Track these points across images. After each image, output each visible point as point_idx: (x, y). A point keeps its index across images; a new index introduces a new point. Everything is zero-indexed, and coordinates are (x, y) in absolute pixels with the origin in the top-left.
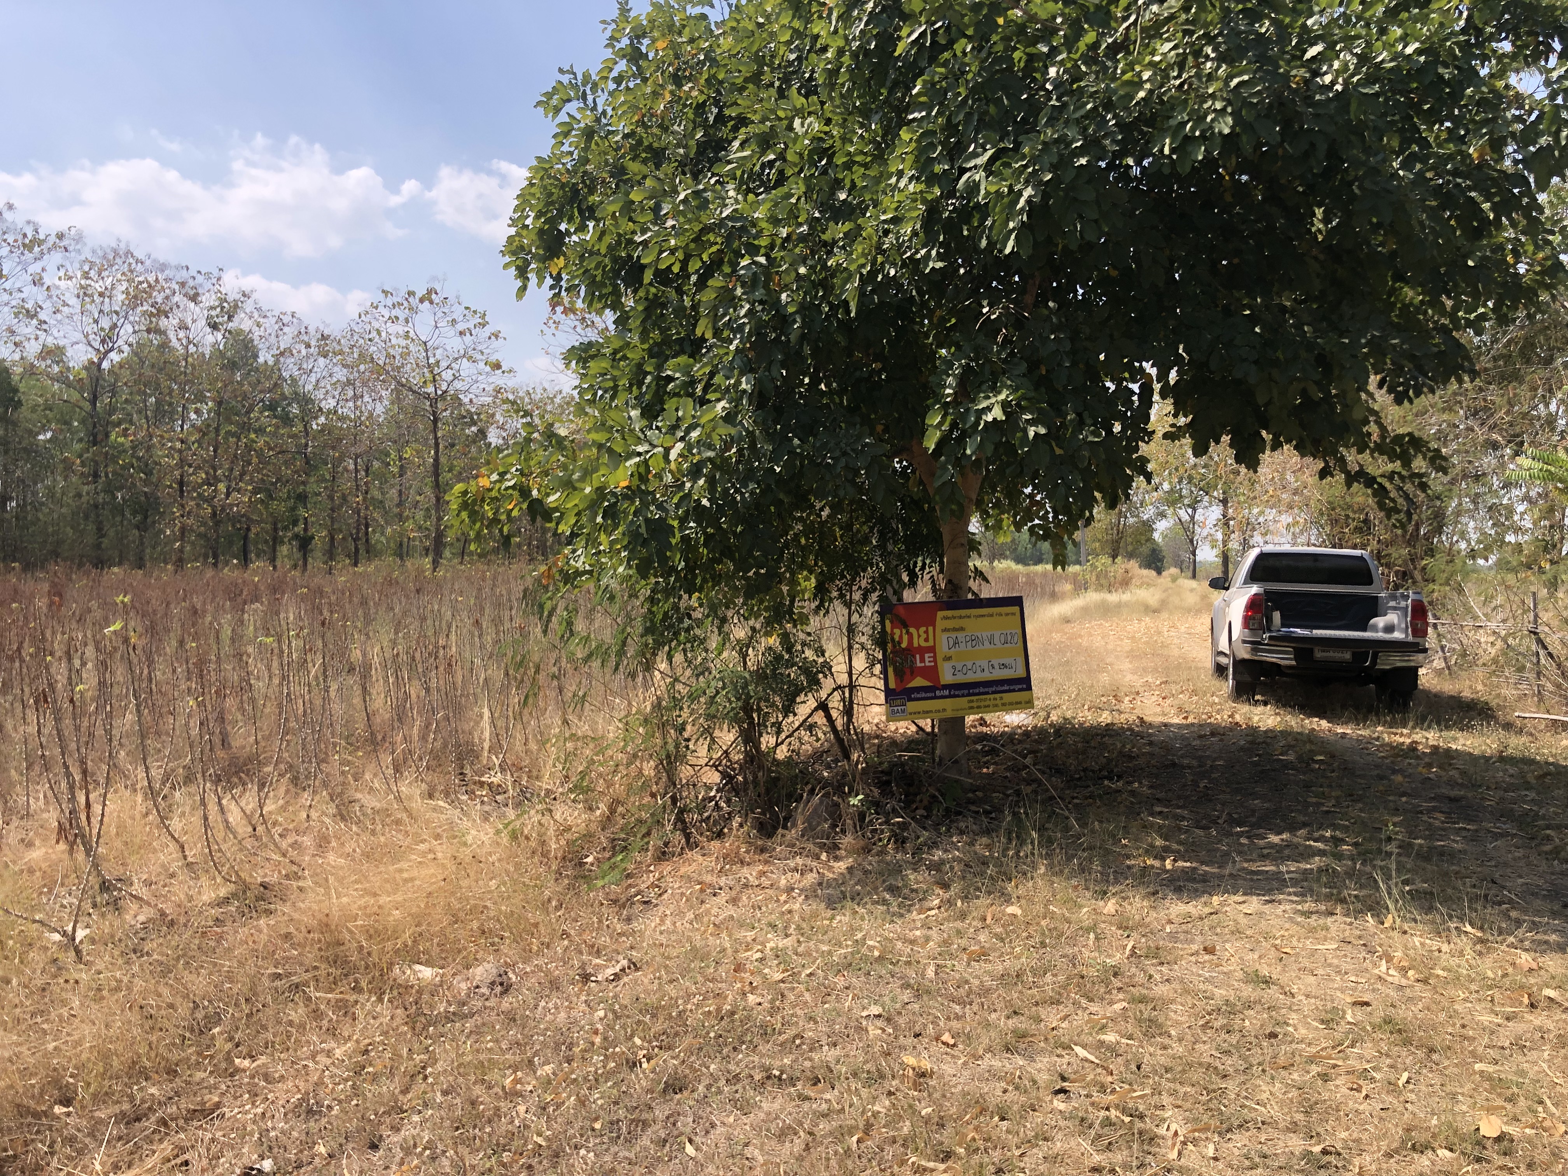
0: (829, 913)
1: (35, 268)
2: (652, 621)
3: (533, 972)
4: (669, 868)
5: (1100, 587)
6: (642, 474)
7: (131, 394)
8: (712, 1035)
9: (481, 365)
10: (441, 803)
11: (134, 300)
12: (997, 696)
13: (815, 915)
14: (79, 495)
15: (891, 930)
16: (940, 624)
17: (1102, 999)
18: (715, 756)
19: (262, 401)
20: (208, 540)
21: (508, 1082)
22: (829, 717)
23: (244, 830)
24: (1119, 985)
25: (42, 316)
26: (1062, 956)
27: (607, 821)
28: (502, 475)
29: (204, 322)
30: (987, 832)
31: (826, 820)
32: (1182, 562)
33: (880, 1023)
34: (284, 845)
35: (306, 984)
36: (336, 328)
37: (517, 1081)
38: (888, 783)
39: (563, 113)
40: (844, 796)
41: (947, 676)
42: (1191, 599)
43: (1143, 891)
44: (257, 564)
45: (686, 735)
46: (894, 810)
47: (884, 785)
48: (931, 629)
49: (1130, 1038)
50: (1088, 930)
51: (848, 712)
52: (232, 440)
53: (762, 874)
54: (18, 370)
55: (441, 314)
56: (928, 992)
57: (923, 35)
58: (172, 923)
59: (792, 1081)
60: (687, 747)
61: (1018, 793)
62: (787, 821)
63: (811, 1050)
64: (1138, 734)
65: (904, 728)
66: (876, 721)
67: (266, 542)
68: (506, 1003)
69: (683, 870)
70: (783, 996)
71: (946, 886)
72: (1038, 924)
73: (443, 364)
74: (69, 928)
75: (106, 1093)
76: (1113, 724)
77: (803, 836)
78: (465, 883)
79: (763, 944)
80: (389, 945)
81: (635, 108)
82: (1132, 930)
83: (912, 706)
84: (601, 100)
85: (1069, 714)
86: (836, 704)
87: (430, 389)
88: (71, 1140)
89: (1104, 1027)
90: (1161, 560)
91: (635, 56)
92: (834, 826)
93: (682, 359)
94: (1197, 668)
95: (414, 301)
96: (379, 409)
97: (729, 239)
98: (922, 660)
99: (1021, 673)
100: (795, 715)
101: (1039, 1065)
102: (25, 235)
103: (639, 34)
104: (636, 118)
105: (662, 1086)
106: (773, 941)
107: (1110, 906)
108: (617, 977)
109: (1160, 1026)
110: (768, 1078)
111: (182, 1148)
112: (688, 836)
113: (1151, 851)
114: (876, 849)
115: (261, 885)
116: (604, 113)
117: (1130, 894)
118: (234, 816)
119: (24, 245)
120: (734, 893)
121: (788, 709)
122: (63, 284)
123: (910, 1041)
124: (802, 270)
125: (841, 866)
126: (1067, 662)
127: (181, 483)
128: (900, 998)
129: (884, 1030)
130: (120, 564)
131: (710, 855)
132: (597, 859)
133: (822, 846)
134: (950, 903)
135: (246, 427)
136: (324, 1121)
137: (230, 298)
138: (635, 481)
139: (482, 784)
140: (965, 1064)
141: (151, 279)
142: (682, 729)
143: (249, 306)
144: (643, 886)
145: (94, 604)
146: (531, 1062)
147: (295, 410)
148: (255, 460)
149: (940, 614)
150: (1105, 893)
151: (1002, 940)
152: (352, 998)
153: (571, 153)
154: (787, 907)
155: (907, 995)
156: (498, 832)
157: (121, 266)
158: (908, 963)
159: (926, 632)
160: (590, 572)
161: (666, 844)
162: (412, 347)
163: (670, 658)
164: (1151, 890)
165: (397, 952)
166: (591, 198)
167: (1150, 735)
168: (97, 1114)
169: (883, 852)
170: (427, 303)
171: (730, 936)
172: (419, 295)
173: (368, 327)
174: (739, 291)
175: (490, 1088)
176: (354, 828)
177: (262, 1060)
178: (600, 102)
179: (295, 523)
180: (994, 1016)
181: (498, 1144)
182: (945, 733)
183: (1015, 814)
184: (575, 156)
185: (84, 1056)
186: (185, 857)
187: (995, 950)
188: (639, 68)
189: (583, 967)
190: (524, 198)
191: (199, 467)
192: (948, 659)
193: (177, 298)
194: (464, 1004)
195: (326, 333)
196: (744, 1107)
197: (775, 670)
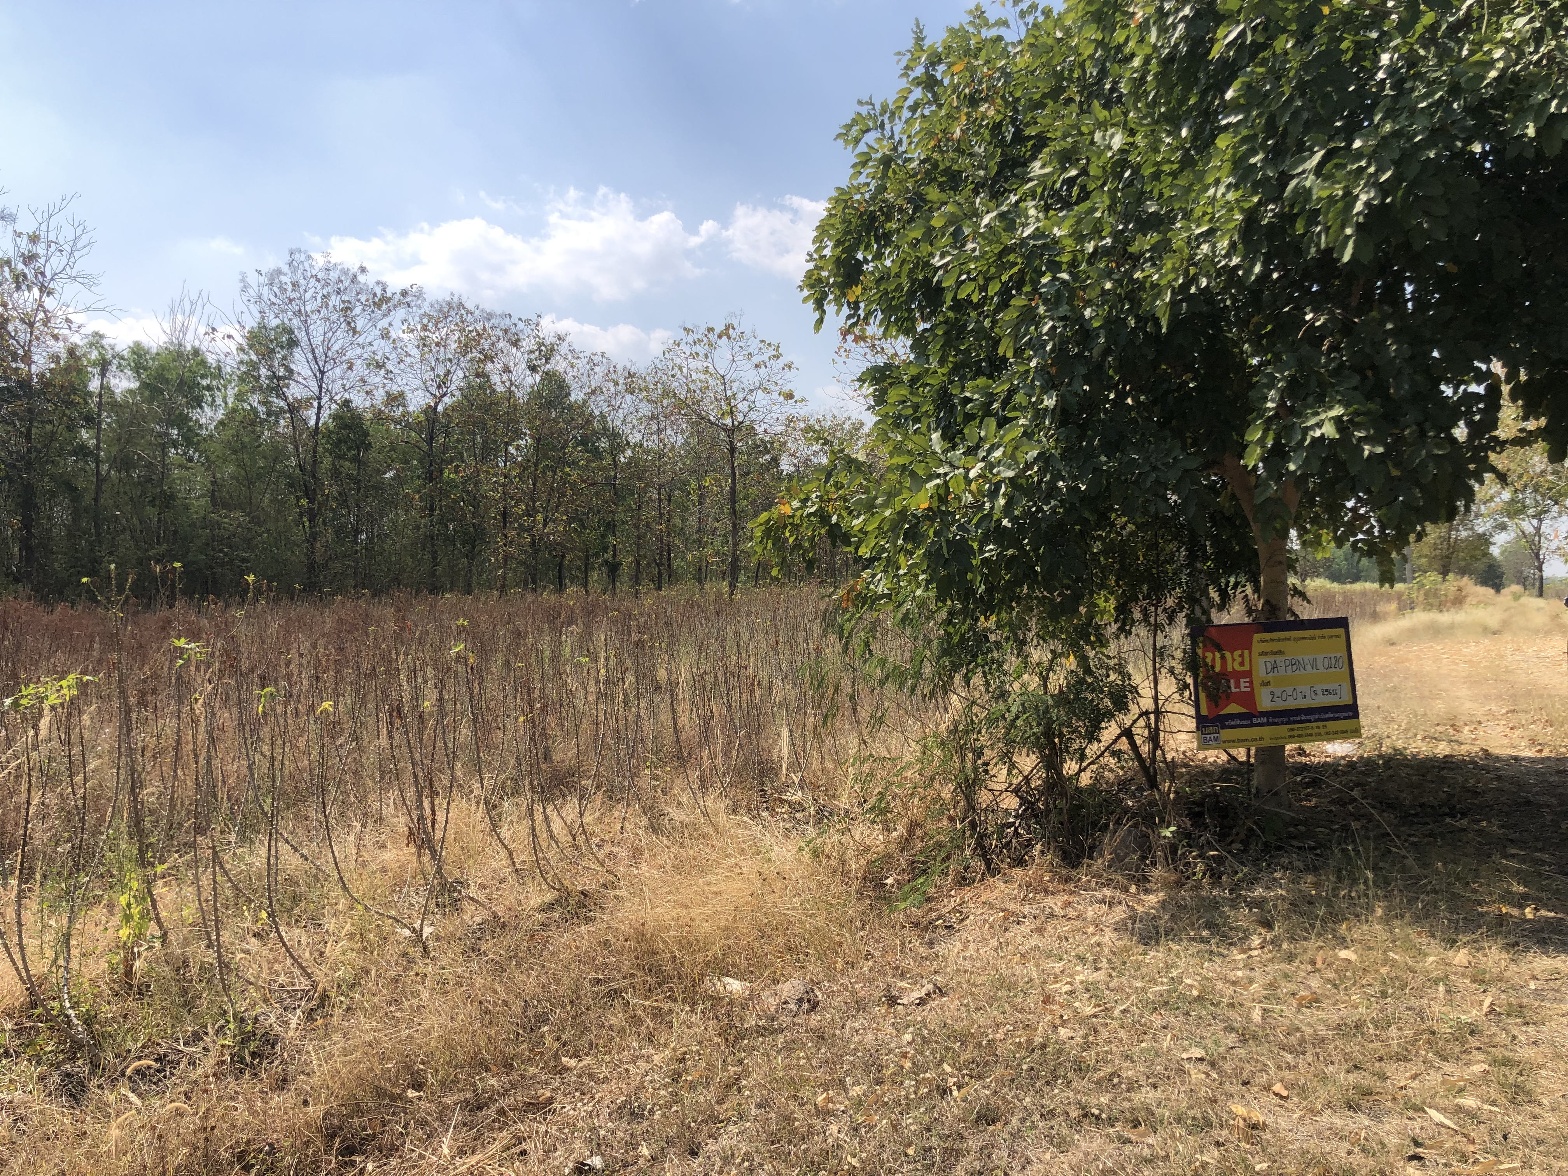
0: (1141, 948)
1: (384, 323)
2: (949, 643)
3: (839, 991)
4: (970, 894)
5: (1429, 607)
6: (942, 495)
7: (461, 433)
8: (1025, 1067)
9: (775, 395)
10: (745, 819)
11: (465, 347)
12: (1320, 724)
13: (1127, 949)
14: (418, 528)
15: (1211, 968)
16: (1257, 647)
17: (1458, 1059)
18: (1015, 782)
19: (575, 437)
20: (527, 567)
21: (820, 1099)
22: (1132, 743)
23: (564, 838)
24: (1478, 1044)
25: (389, 366)
26: (1408, 1009)
27: (905, 844)
28: (804, 501)
29: (524, 366)
30: (1315, 870)
31: (1135, 852)
32: (1526, 578)
33: (1204, 1067)
34: (601, 855)
35: (624, 990)
36: (641, 366)
37: (829, 1100)
38: (1201, 814)
39: (862, 143)
40: (1153, 826)
41: (1265, 703)
42: (1539, 620)
43: (1501, 942)
44: (572, 589)
45: (985, 758)
46: (1209, 843)
47: (1196, 817)
48: (1246, 652)
49: (1494, 1103)
50: (1436, 982)
51: (1154, 738)
52: (550, 474)
53: (1068, 904)
54: (369, 416)
55: (737, 349)
56: (1255, 1037)
57: (1242, 34)
58: (504, 926)
59: (1111, 1121)
60: (986, 772)
61: (1346, 828)
62: (1092, 851)
63: (1128, 1091)
64: (1482, 768)
65: (1215, 757)
66: (1182, 749)
67: (579, 568)
68: (814, 1020)
69: (984, 898)
70: (1096, 1031)
71: (1268, 925)
72: (1377, 971)
73: (740, 396)
74: (417, 925)
75: (453, 1081)
76: (1451, 756)
77: (1110, 866)
78: (770, 898)
79: (1072, 976)
80: (700, 957)
81: (931, 134)
82: (1489, 984)
83: (1226, 734)
84: (898, 127)
85: (1400, 744)
86: (1139, 731)
87: (728, 421)
88: (422, 1123)
89: (1461, 1090)
90: (1500, 576)
91: (930, 83)
92: (1143, 858)
93: (981, 381)
94: (1550, 696)
95: (713, 337)
96: (680, 440)
97: (1029, 258)
98: (1238, 685)
99: (1347, 700)
100: (1100, 741)
101: (1387, 1127)
102: (375, 295)
103: (935, 60)
104: (932, 143)
105: (974, 1116)
106: (1083, 974)
107: (1461, 957)
108: (922, 1002)
109: (1528, 1093)
110: (1085, 1116)
111: (519, 1138)
112: (988, 863)
113: (1508, 898)
114: (1190, 883)
115: (582, 892)
116: (900, 142)
117: (1486, 945)
118: (557, 825)
119: (375, 303)
120: (1038, 922)
121: (1092, 736)
122: (405, 336)
123: (1237, 1088)
124: (1108, 286)
125: (1152, 900)
126: (1395, 687)
127: (504, 515)
128: (1223, 1041)
129: (1208, 1075)
130: (451, 590)
131: (1012, 882)
132: (897, 881)
133: (1131, 878)
134: (1275, 943)
135: (561, 462)
136: (646, 1123)
137: (547, 342)
138: (935, 504)
139: (782, 801)
140: (1301, 1118)
141: (479, 327)
142: (978, 753)
143: (564, 349)
144: (944, 911)
145: (431, 627)
146: (842, 1082)
147: (604, 444)
148: (569, 492)
149: (1257, 637)
150: (1455, 941)
151: (1336, 986)
152: (666, 1006)
153: (868, 184)
154: (1095, 939)
155: (1231, 1039)
156: (800, 850)
157: (454, 318)
158: (1232, 1005)
159: (1242, 656)
160: (889, 596)
161: (966, 869)
162: (710, 382)
163: (967, 680)
164: (1512, 939)
165: (707, 964)
166: (888, 225)
167: (1497, 769)
168: (444, 1100)
169: (1198, 887)
170: (725, 338)
171: (1037, 966)
172: (718, 331)
173: (670, 365)
174: (1041, 310)
175: (803, 1105)
176: (665, 841)
177: (588, 1060)
178: (897, 129)
179: (605, 549)
180: (1331, 1068)
181: (812, 1162)
182: (1263, 763)
183: (1344, 851)
184: (872, 187)
185: (433, 1044)
186: (514, 864)
187: (1328, 997)
188: (935, 95)
189: (888, 988)
190: (823, 230)
191: (519, 500)
192: (1266, 684)
193: (501, 345)
194: (773, 1020)
195: (633, 371)
196: (1062, 1145)
197: (1077, 694)
